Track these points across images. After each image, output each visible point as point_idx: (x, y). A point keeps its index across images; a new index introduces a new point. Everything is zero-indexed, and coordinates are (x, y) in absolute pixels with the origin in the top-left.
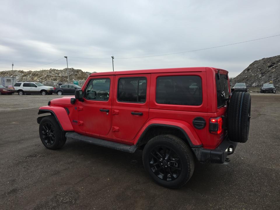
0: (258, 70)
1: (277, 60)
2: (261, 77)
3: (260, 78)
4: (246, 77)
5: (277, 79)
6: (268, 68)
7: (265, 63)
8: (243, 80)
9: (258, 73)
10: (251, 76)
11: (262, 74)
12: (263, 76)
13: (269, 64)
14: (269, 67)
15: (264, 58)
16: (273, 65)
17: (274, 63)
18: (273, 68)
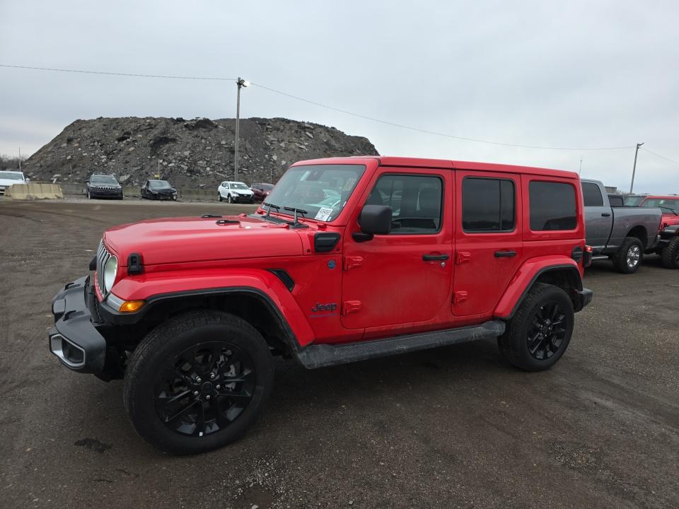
0: (96, 143)
1: (133, 126)
2: (106, 163)
3: (106, 165)
4: (69, 157)
5: (142, 169)
6: (116, 142)
7: (107, 129)
8: (63, 164)
9: (97, 151)
10: (82, 158)
11: (107, 154)
12: (111, 159)
13: (117, 134)
14: (121, 139)
15: (101, 118)
16: (126, 136)
17: (129, 133)
18: (128, 143)
